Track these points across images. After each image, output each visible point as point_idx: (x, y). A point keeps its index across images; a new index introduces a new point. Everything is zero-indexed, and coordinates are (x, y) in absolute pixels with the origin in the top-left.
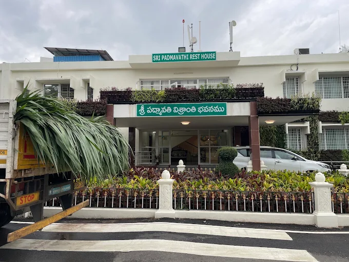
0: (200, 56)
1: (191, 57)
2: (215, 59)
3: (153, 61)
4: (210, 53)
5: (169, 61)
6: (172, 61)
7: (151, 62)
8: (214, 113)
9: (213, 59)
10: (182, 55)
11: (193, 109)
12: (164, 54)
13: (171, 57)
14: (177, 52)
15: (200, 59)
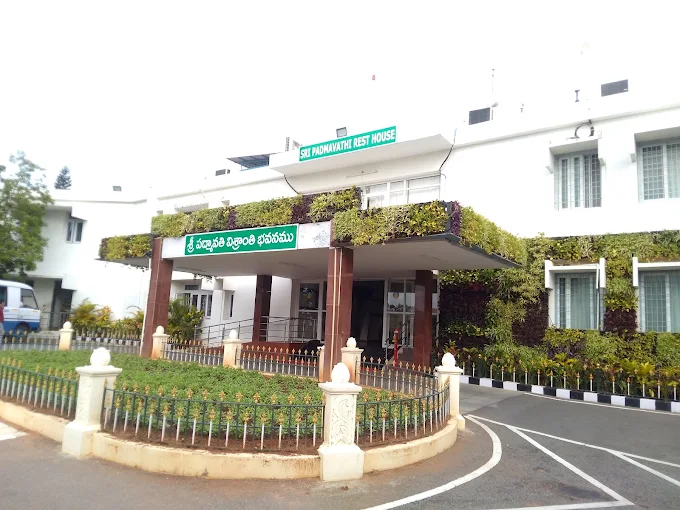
0: (370, 139)
1: (355, 144)
2: (394, 141)
3: (301, 160)
4: (386, 130)
5: (323, 155)
6: (327, 154)
7: (298, 161)
8: (279, 245)
9: (391, 141)
10: (342, 142)
11: (252, 240)
12: (315, 146)
13: (326, 149)
14: (336, 138)
15: (371, 145)
